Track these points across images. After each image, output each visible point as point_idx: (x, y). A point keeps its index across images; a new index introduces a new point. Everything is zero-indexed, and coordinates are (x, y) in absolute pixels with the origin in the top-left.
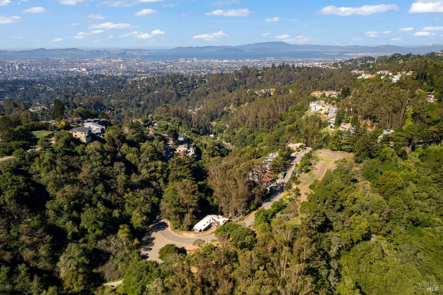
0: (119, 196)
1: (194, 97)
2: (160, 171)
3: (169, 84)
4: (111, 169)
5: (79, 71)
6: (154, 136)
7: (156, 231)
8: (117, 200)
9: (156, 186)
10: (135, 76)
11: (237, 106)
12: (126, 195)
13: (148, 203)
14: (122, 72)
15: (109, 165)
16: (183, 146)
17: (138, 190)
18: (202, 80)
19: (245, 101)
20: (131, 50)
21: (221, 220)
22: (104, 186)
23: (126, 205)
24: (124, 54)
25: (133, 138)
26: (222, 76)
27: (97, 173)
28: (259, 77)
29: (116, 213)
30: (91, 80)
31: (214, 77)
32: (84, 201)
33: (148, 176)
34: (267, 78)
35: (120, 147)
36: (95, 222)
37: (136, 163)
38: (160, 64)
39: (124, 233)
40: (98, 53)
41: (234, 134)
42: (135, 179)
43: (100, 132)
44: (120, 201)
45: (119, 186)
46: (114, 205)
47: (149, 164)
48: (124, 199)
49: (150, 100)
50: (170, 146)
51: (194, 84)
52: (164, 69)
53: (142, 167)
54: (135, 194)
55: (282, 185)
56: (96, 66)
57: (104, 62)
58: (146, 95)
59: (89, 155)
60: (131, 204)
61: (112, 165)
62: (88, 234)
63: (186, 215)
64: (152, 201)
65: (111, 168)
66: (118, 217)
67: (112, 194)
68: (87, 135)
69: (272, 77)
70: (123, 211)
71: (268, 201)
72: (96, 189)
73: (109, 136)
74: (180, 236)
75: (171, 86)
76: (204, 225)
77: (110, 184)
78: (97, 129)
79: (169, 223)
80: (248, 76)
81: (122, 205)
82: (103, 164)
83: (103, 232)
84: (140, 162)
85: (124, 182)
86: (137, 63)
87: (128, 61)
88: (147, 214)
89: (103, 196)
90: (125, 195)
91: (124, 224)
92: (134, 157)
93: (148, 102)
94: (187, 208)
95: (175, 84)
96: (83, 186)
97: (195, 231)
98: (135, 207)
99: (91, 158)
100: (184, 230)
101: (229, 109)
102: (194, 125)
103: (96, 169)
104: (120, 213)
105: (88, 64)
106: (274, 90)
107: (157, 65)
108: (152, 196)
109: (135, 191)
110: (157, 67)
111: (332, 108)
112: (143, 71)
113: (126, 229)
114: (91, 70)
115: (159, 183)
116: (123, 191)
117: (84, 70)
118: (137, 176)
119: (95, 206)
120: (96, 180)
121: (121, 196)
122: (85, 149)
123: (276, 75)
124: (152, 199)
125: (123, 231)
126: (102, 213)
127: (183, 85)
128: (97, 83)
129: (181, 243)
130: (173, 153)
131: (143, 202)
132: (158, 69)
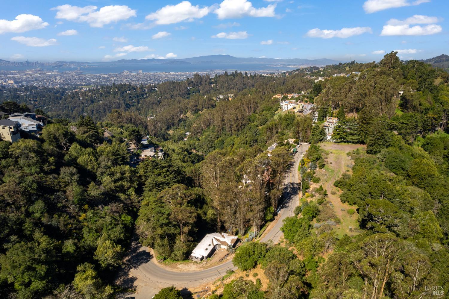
0: (71, 217)
1: (145, 106)
2: (129, 179)
3: (115, 93)
4: (56, 178)
5: (5, 83)
6: (111, 138)
7: (135, 267)
8: (68, 224)
9: (126, 199)
10: (75, 88)
11: (194, 113)
12: (83, 215)
13: (118, 224)
14: (60, 85)
15: (52, 172)
16: (149, 150)
17: (100, 207)
18: (152, 89)
19: (203, 107)
20: (68, 62)
21: (228, 239)
22: (46, 203)
23: (85, 231)
24: (60, 66)
25: (85, 137)
26: (173, 85)
27: (32, 184)
28: (212, 85)
29: (69, 246)
30: (21, 91)
31: (166, 85)
32: (7, 231)
33: (112, 186)
34: (221, 85)
35: (68, 149)
36: (30, 268)
37: (93, 168)
38: (103, 77)
39: (86, 279)
40: (27, 64)
41: (199, 140)
42: (93, 191)
43: (35, 129)
44: (74, 226)
45: (71, 203)
46: (64, 232)
47: (113, 169)
48: (80, 222)
49: (95, 112)
50: (132, 150)
51: (143, 93)
52: (108, 81)
53: (102, 174)
54: (96, 213)
55: (292, 186)
56: (26, 78)
57: (37, 75)
58: (90, 106)
59: (17, 158)
60: (92, 229)
61: (57, 171)
62: (16, 291)
63: (178, 237)
64: (123, 221)
65: (56, 176)
66: (72, 251)
67: (60, 216)
68: (12, 130)
69: (226, 84)
70: (79, 240)
71: (283, 207)
72: (30, 210)
73: (49, 134)
74: (175, 270)
75: (119, 96)
76: (207, 249)
77: (56, 201)
78: (29, 125)
79: (152, 252)
80: (201, 84)
81: (78, 232)
82: (42, 170)
83: (47, 282)
84: (99, 167)
85: (78, 195)
86: (76, 75)
87: (66, 73)
88: (118, 242)
89: (44, 220)
90: (80, 216)
91: (84, 263)
92: (91, 160)
93: (93, 113)
94: (179, 226)
95: (122, 93)
96: (6, 206)
97: (194, 260)
98: (98, 232)
99: (21, 161)
100: (178, 260)
101: (186, 117)
102: (150, 133)
103: (30, 178)
104: (75, 244)
105: (16, 76)
106: (232, 95)
107: (99, 78)
108: (122, 214)
109: (96, 208)
110: (100, 79)
111: (306, 105)
112: (84, 84)
113: (90, 272)
114: (21, 82)
115: (129, 195)
116: (77, 210)
117: (12, 82)
118: (97, 187)
119: (30, 239)
120: (31, 195)
121: (74, 217)
122: (9, 148)
123: (230, 83)
124: (123, 218)
125: (85, 276)
126: (43, 249)
127: (131, 94)
128: (29, 95)
129: (180, 283)
130: (138, 158)
131: (111, 224)
132: (101, 81)
